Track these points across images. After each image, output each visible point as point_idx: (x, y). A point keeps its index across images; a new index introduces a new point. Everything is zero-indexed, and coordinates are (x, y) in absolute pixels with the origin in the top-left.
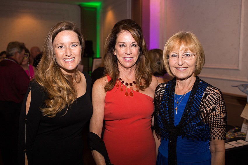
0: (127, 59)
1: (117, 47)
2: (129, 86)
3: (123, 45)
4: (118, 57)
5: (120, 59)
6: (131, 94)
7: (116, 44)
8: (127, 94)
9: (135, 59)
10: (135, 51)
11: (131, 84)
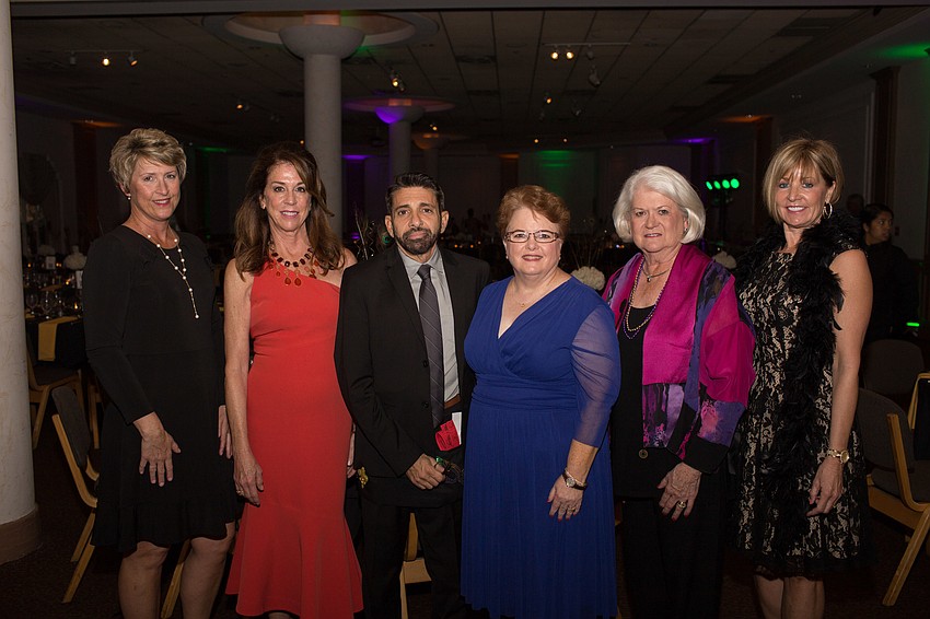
0: (289, 214)
1: (269, 191)
2: (292, 268)
3: (280, 188)
4: (270, 210)
5: (275, 214)
6: (298, 282)
7: (268, 186)
8: (288, 282)
9: (303, 215)
10: (302, 199)
11: (295, 265)
